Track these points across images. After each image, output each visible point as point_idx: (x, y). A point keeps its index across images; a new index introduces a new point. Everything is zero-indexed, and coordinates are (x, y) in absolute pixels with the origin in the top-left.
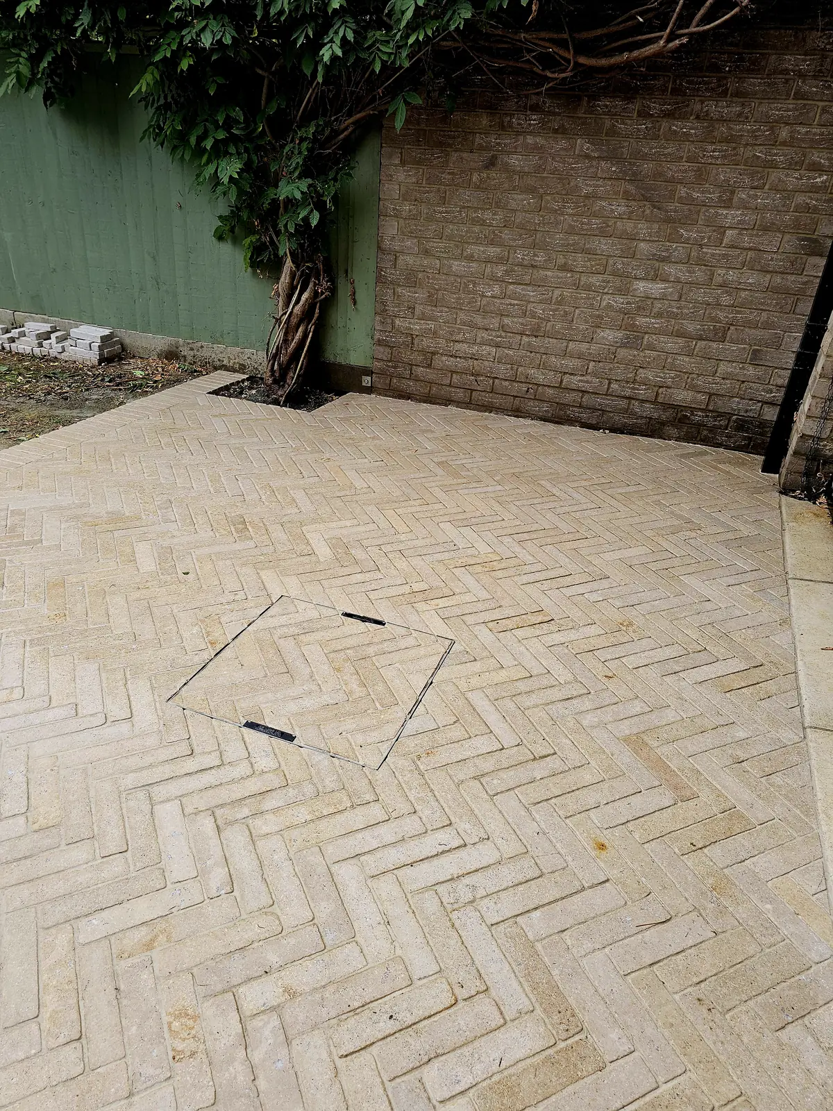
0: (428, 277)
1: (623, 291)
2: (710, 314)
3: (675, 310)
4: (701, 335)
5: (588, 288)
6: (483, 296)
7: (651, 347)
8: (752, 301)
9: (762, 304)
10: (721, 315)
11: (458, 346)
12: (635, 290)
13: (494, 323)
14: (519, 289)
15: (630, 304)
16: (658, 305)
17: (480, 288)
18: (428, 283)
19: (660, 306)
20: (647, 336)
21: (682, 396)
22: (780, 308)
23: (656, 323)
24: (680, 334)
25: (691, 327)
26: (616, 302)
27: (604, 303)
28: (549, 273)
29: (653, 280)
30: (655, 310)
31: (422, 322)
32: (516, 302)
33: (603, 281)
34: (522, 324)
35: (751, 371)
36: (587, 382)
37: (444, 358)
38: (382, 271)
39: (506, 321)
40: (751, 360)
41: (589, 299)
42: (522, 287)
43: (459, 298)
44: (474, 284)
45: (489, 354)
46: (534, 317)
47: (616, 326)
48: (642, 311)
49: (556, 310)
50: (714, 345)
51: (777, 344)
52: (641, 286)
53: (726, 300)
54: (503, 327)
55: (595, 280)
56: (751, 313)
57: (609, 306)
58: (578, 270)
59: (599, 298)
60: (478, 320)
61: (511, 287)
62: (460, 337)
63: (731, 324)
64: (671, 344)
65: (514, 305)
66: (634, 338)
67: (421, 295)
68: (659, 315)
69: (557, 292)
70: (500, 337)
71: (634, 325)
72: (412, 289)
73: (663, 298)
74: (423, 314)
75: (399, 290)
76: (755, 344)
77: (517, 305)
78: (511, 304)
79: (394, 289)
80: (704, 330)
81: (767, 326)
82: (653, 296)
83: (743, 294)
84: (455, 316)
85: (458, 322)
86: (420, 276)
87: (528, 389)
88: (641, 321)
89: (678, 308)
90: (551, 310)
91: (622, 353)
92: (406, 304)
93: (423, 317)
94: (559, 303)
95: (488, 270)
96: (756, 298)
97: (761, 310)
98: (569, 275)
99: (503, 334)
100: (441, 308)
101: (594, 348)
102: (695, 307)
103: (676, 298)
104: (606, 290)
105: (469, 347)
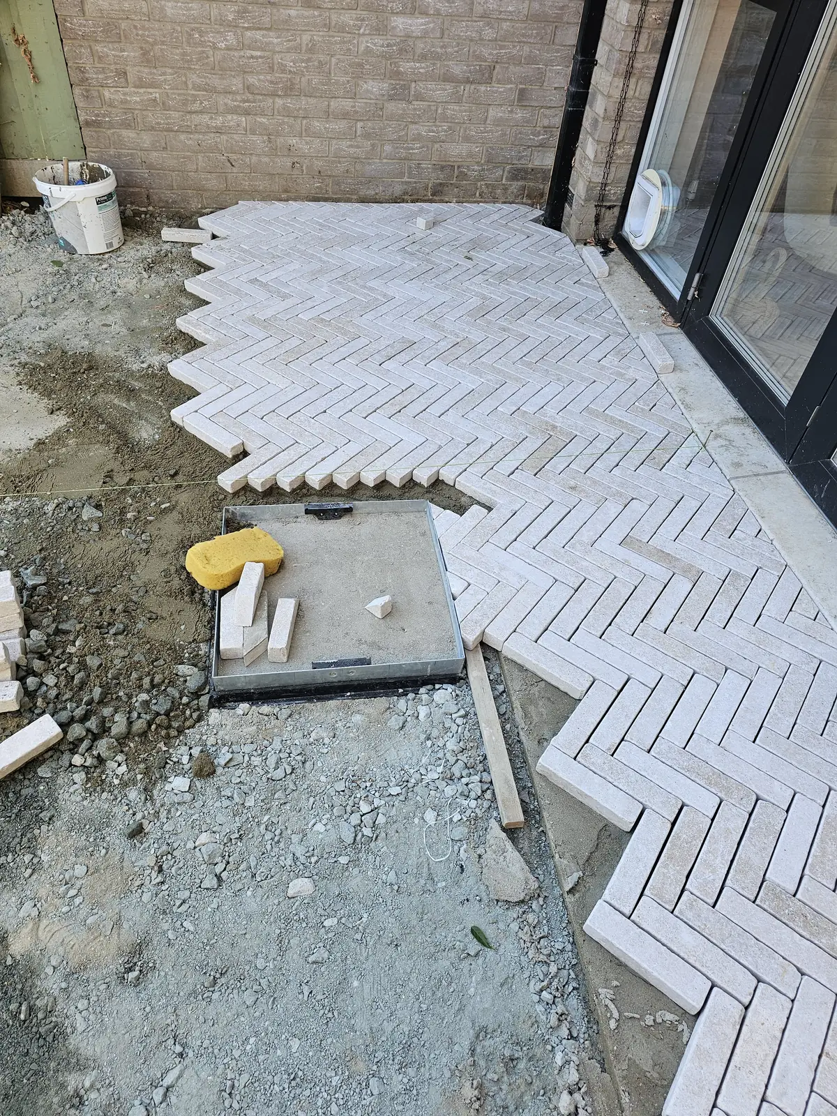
0: (135, 27)
1: (381, 29)
2: (475, 51)
3: (439, 50)
4: (468, 78)
5: (342, 29)
6: (215, 48)
7: (419, 97)
8: (514, 33)
9: (524, 35)
10: (485, 52)
11: (197, 119)
12: (394, 28)
13: (237, 83)
14: (258, 35)
15: (391, 46)
16: (420, 45)
17: (210, 37)
18: (137, 35)
19: (422, 46)
20: (413, 85)
21: (457, 150)
22: (541, 39)
23: (421, 67)
24: (447, 78)
25: (458, 70)
26: (375, 44)
27: (362, 48)
28: (293, 13)
29: (412, 14)
30: (418, 51)
31: (142, 90)
32: (259, 53)
33: (357, 19)
34: (272, 82)
35: (519, 114)
36: (358, 147)
37: (182, 137)
38: (66, 21)
39: (252, 80)
40: (519, 100)
41: (344, 42)
42: (262, 32)
43: (184, 54)
44: (201, 33)
45: (238, 125)
46: (283, 71)
47: (379, 75)
48: (405, 53)
49: (309, 60)
50: (483, 88)
51: (540, 78)
52: (399, 22)
53: (489, 33)
54: (249, 88)
55: (348, 18)
56: (514, 46)
57: (368, 51)
58: (325, 6)
59: (355, 42)
60: (216, 81)
61: (248, 34)
62: (196, 107)
63: (497, 62)
64: (440, 92)
65: (257, 58)
66: (401, 88)
67: (131, 53)
68: (423, 57)
69: (306, 38)
70: (248, 101)
71: (398, 73)
72: (116, 45)
73: (425, 35)
74: (140, 79)
75: (99, 48)
76: (521, 83)
77: (261, 57)
78: (252, 57)
79: (90, 47)
80: (470, 72)
81: (531, 60)
82: (414, 34)
83: (505, 25)
84: (184, 79)
85: (190, 86)
86: (123, 25)
87: (294, 163)
88: (406, 66)
89: (442, 47)
90: (303, 61)
91: (391, 107)
92: (112, 67)
93: (141, 84)
94: (311, 50)
95: (214, 12)
96: (517, 29)
97: (524, 42)
98: (316, 13)
99: (251, 97)
100: (164, 69)
101: (360, 104)
102: (458, 44)
103: (438, 35)
104: (362, 31)
105: (211, 118)
